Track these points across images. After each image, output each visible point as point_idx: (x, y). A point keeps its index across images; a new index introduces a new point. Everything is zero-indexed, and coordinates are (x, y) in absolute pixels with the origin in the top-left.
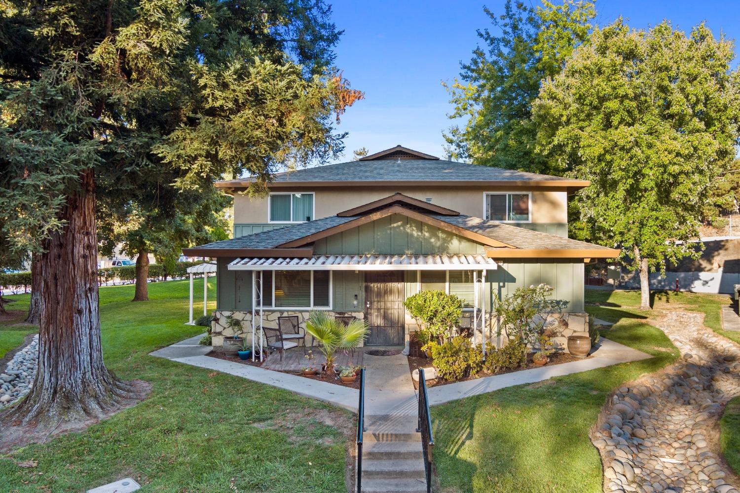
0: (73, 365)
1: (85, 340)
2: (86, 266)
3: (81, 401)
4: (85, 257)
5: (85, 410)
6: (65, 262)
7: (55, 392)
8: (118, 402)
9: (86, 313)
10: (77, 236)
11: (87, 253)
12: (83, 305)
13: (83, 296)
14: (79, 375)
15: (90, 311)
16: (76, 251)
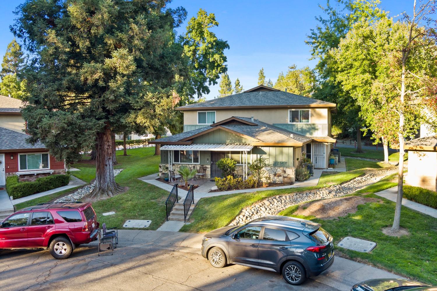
0: (105, 181)
1: (108, 174)
2: (108, 152)
3: (107, 192)
4: (108, 149)
5: (108, 194)
6: (102, 151)
7: (100, 189)
8: (118, 193)
9: (108, 166)
10: (105, 143)
11: (108, 147)
12: (107, 163)
13: (107, 160)
14: (106, 184)
15: (109, 165)
16: (105, 147)
